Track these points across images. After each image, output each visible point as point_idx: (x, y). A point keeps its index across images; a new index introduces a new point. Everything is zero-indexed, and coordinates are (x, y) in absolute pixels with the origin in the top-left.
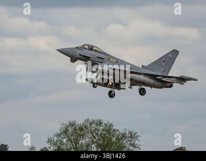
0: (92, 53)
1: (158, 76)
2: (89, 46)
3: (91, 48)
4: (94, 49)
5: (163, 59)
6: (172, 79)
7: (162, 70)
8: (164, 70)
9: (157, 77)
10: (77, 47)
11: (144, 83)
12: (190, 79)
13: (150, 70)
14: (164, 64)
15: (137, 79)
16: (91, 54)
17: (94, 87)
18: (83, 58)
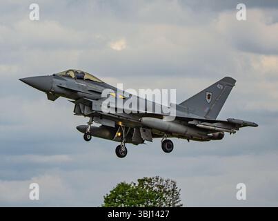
0: (82, 83)
1: (192, 119)
2: (76, 72)
3: (80, 77)
4: (86, 77)
5: (208, 93)
6: (215, 124)
7: (206, 110)
8: (209, 110)
9: (189, 122)
10: (54, 75)
11: (170, 133)
12: (245, 125)
13: (185, 111)
14: (209, 101)
15: (155, 125)
16: (79, 87)
17: (86, 139)
18: (65, 92)
